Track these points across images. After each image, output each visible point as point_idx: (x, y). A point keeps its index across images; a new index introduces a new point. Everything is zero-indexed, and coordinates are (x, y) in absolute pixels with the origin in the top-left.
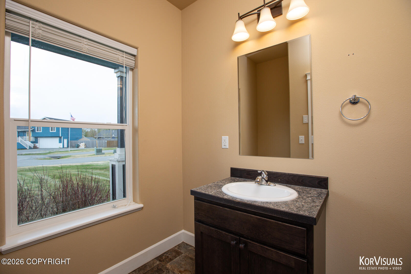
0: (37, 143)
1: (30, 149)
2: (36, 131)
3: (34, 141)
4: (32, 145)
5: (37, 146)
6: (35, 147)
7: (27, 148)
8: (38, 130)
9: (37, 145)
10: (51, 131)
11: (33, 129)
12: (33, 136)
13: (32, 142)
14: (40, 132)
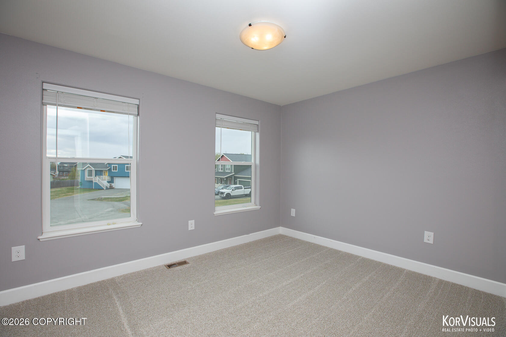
0: (113, 182)
1: (106, 189)
2: (113, 171)
3: (110, 180)
4: (108, 185)
5: (113, 186)
6: (111, 188)
7: (104, 188)
8: (114, 170)
9: (113, 184)
10: (126, 171)
11: (110, 168)
12: (109, 175)
13: (108, 182)
14: (116, 171)
